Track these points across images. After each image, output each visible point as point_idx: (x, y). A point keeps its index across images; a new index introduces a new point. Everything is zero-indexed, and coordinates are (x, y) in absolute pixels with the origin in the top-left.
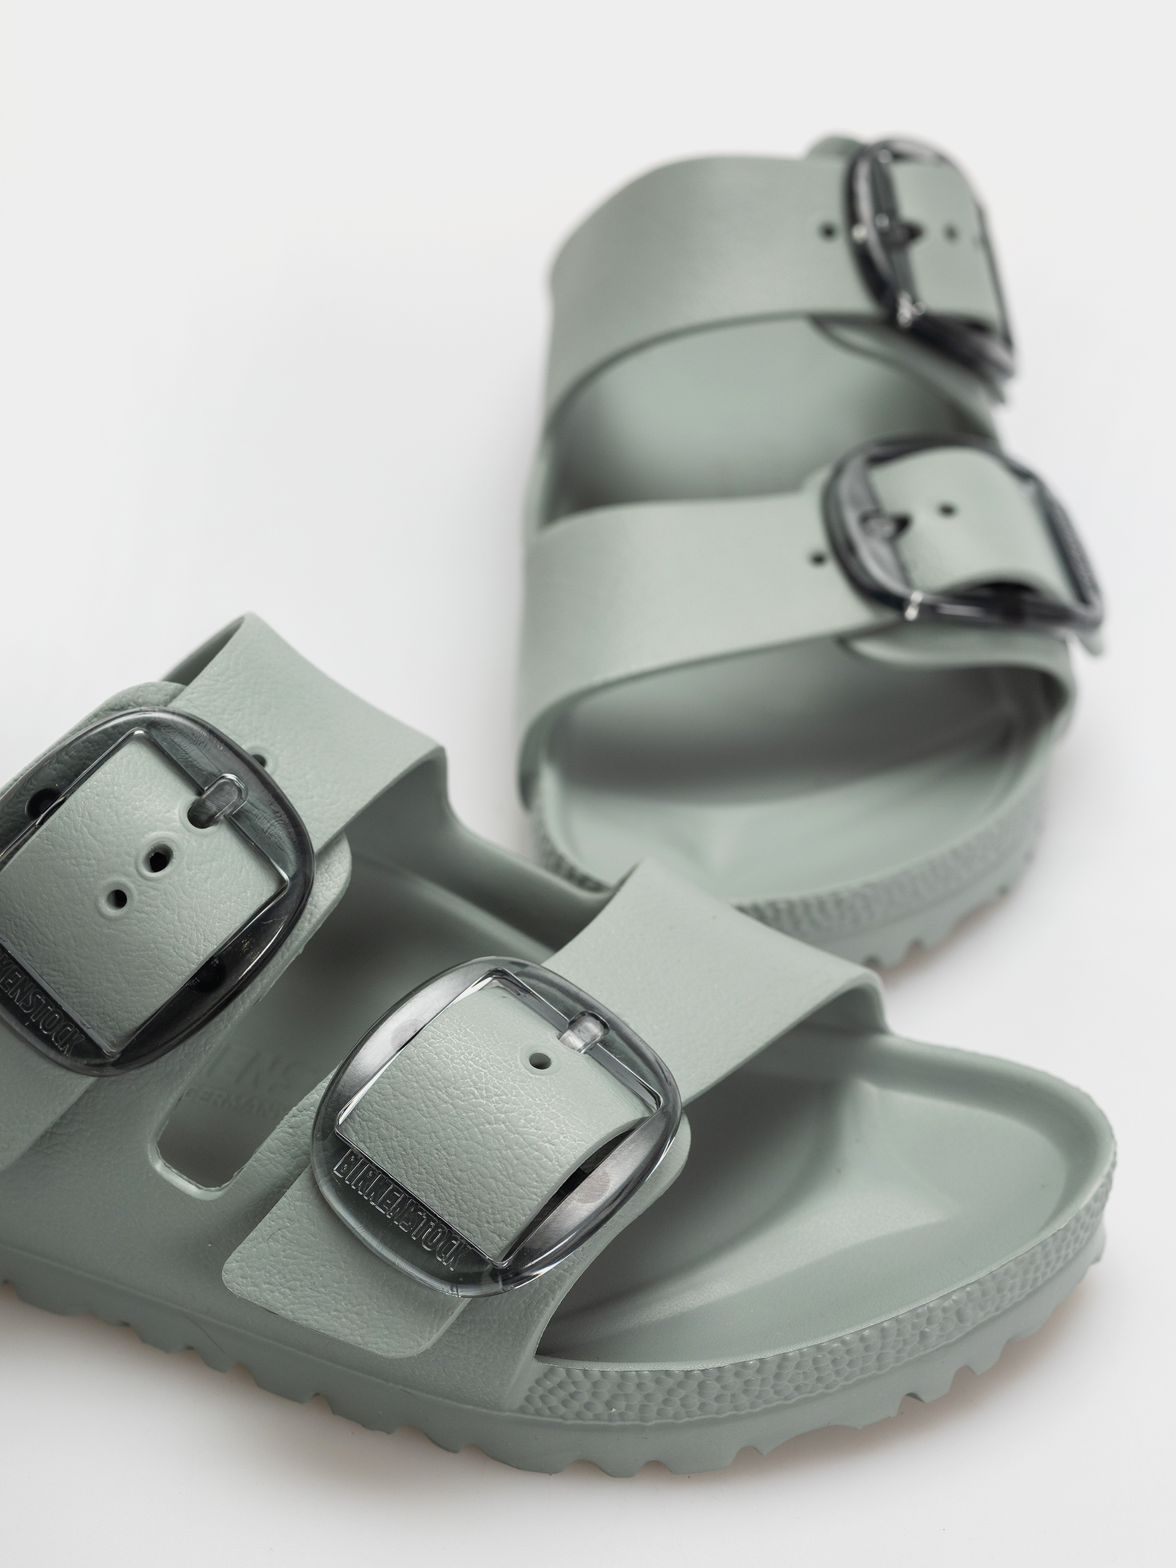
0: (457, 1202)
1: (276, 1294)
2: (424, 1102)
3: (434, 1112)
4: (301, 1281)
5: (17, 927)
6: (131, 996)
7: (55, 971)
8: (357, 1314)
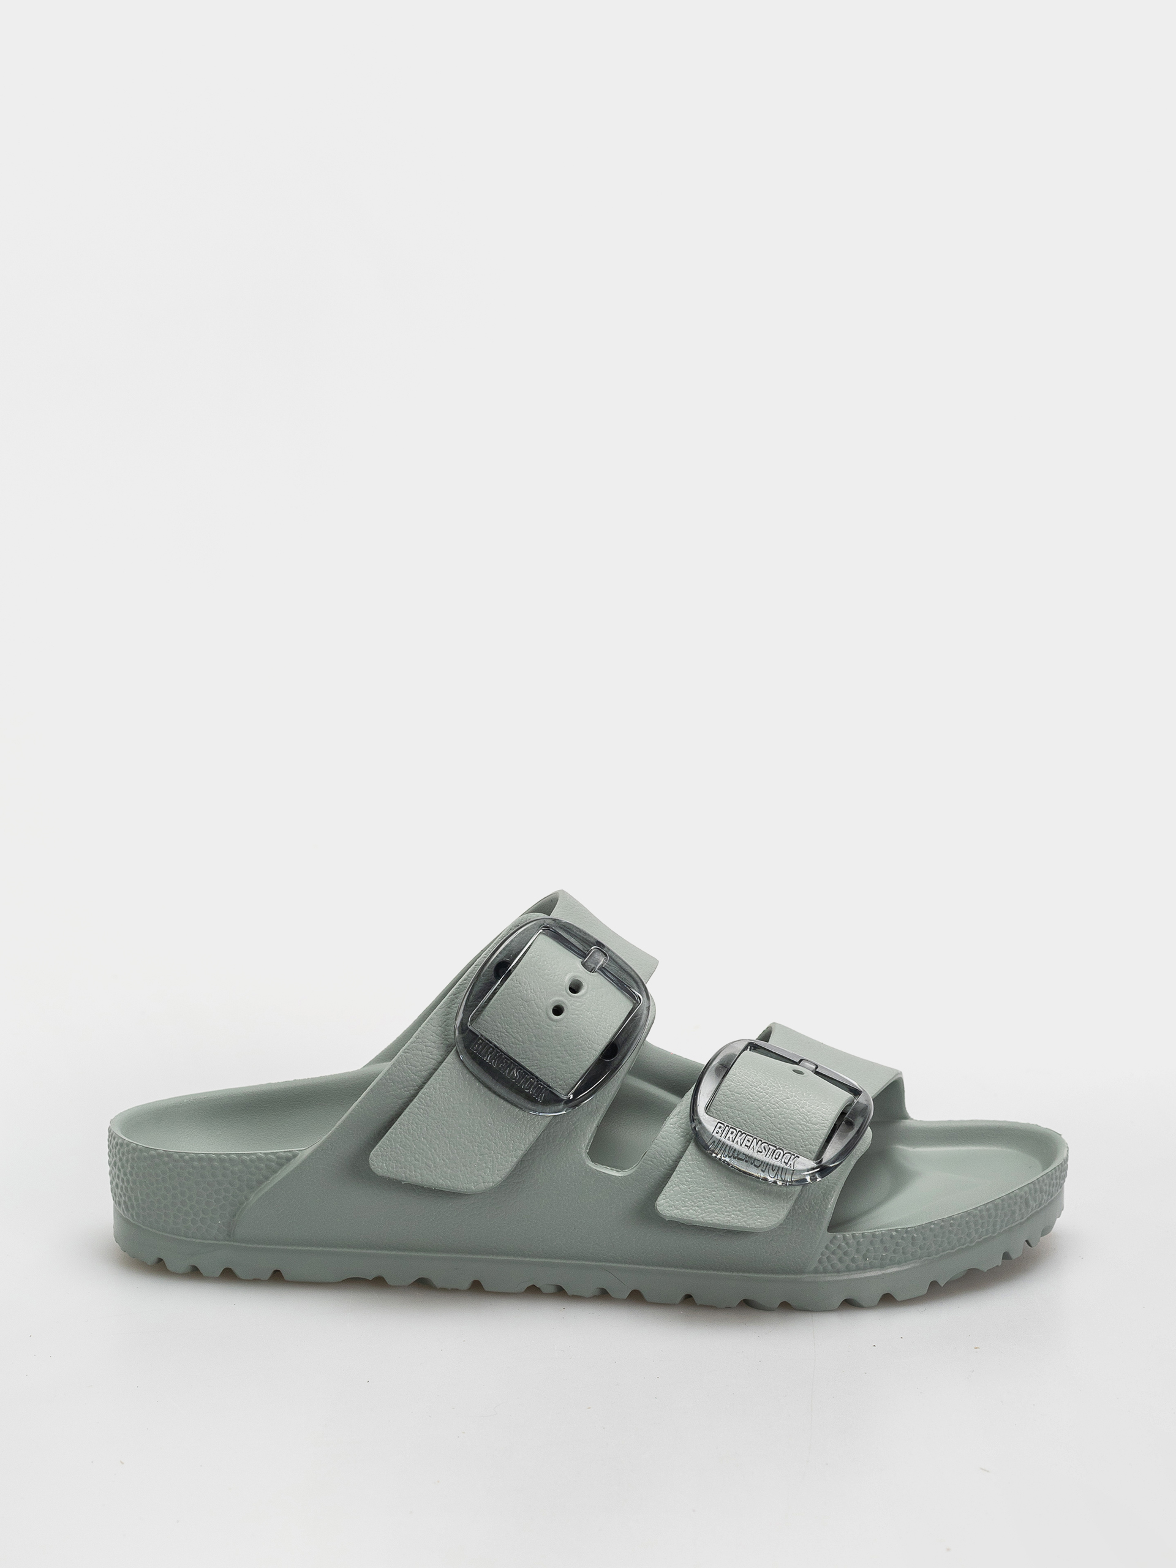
0: (782, 1141)
1: (691, 1211)
2: (749, 1094)
3: (756, 1098)
4: (703, 1201)
5: (499, 1037)
6: (572, 1063)
7: (524, 1059)
8: (739, 1211)
